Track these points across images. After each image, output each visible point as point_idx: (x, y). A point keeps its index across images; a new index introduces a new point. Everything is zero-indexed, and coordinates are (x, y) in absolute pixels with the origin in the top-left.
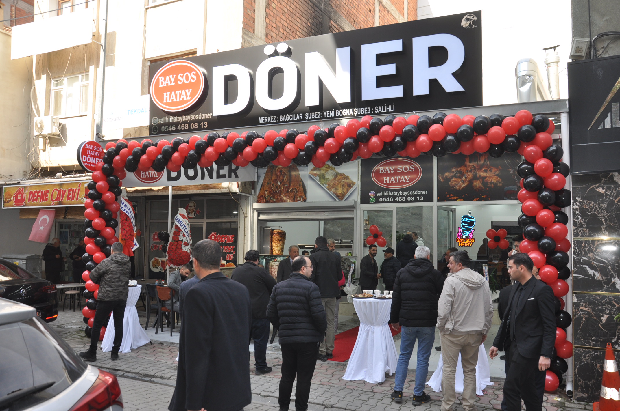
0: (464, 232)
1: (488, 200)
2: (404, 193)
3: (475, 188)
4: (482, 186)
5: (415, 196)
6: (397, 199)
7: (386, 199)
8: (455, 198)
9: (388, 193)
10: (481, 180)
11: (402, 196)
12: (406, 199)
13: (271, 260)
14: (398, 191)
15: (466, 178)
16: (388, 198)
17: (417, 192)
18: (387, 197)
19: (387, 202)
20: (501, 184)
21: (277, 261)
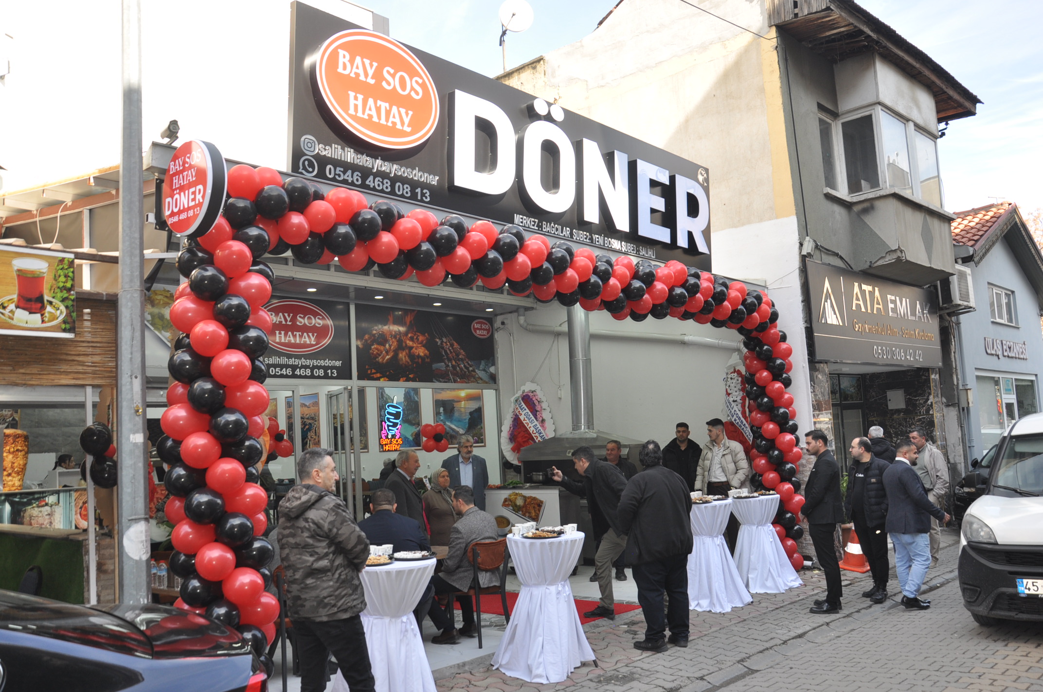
0: (390, 428)
1: (416, 381)
2: (308, 362)
3: (401, 363)
4: (409, 361)
5: (325, 368)
6: (297, 372)
7: (281, 370)
8: (378, 375)
9: (283, 360)
10: (407, 351)
11: (306, 367)
12: (312, 372)
13: (29, 503)
14: (298, 357)
15: (390, 346)
16: (284, 369)
17: (327, 363)
18: (282, 366)
19: (282, 376)
20: (429, 360)
21: (47, 504)
